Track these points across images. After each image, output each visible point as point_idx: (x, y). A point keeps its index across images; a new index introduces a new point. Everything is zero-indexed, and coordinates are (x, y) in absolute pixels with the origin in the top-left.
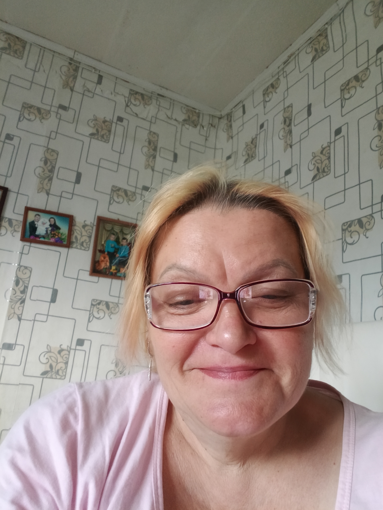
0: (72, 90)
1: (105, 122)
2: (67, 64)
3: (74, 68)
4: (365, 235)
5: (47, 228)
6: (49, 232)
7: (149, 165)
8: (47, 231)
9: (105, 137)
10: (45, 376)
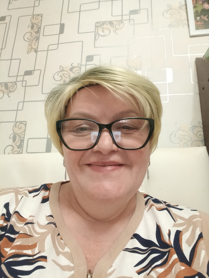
4: (8, 95)
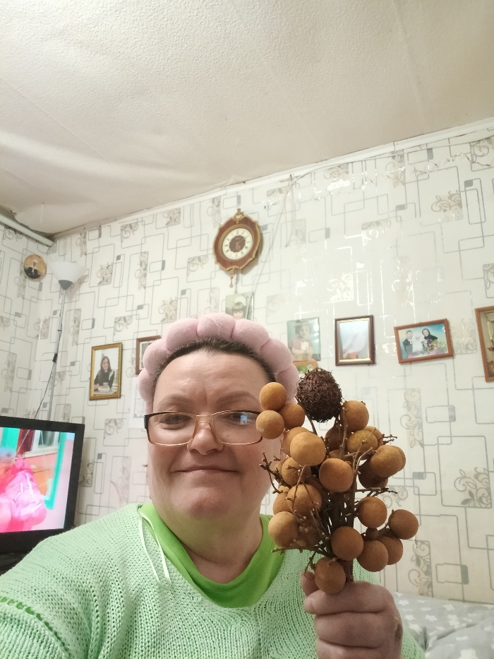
0: (404, 184)
1: (451, 197)
2: (390, 160)
3: (399, 159)
5: (422, 342)
6: (426, 346)
8: (423, 345)
10: (467, 505)
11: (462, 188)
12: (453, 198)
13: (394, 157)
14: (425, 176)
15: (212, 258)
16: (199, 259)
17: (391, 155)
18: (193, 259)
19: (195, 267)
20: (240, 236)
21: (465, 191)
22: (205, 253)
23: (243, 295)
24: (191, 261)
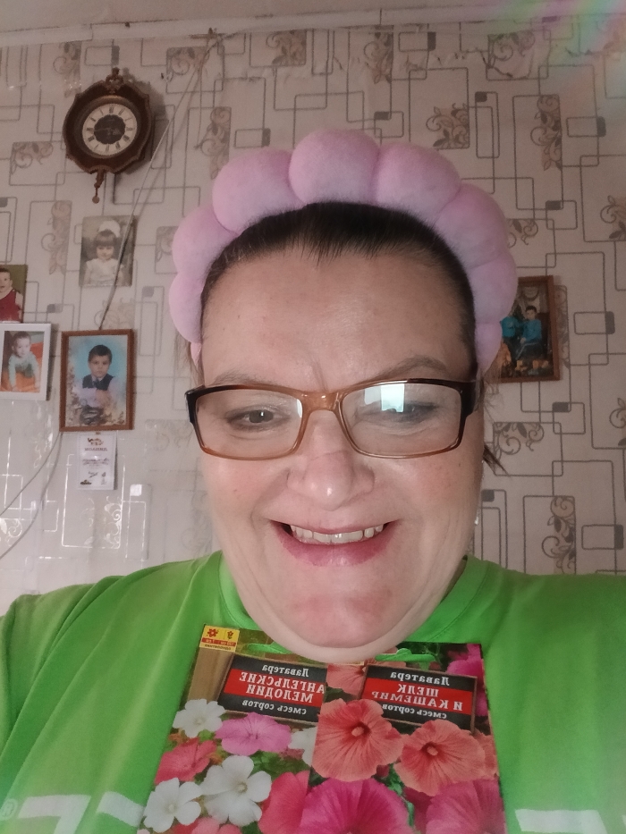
0: (389, 80)
1: (454, 112)
2: (372, 38)
3: (385, 40)
7: (551, 159)
9: (461, 139)
11: (472, 103)
12: (458, 115)
13: (378, 35)
14: (421, 74)
15: (60, 148)
16: (35, 147)
17: (374, 31)
18: (24, 146)
19: (27, 161)
20: (115, 117)
21: (476, 107)
22: (47, 138)
23: (116, 218)
24: (19, 149)
